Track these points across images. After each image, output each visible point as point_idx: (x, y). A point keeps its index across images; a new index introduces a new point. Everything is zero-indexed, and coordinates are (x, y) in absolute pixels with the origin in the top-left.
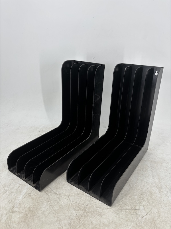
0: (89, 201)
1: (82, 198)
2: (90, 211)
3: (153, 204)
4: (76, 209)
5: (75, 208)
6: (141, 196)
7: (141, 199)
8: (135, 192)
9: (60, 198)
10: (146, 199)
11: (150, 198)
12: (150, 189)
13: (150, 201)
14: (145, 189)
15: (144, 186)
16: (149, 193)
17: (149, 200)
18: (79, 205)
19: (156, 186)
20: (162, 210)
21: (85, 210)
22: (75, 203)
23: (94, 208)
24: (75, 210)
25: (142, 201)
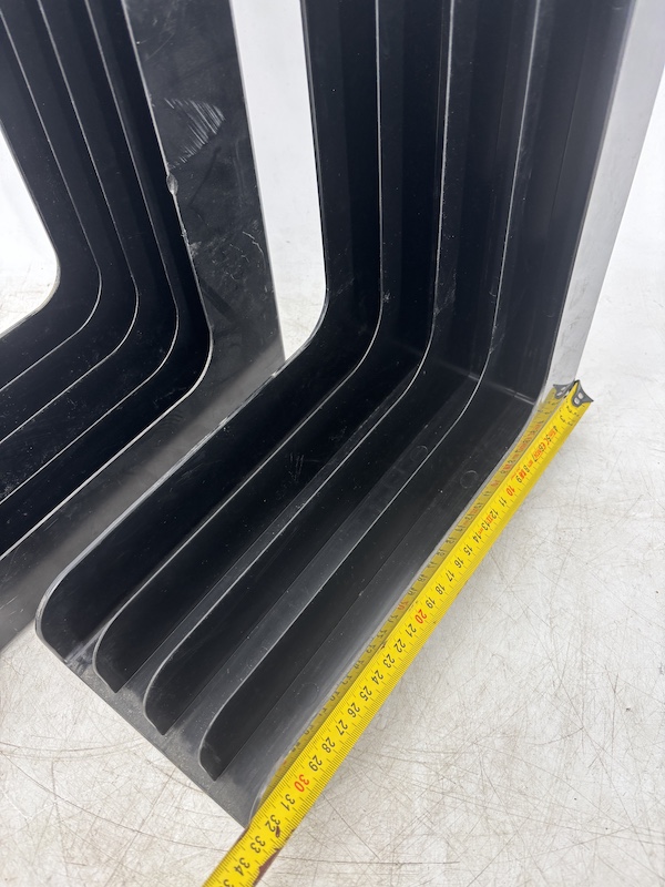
0: (154, 803)
1: (121, 782)
2: (145, 869)
3: (509, 828)
4: (76, 852)
5: (69, 844)
6: (448, 765)
7: (447, 785)
8: (423, 736)
9: (10, 774)
10: (471, 788)
11: (496, 781)
12: (510, 713)
13: (495, 799)
14: (482, 711)
15: (483, 689)
16: (498, 743)
17: (490, 792)
18: (98, 823)
19: (552, 690)
20: (549, 873)
21: (121, 863)
22: (76, 811)
23: (172, 848)
24: (68, 859)
25: (448, 800)
